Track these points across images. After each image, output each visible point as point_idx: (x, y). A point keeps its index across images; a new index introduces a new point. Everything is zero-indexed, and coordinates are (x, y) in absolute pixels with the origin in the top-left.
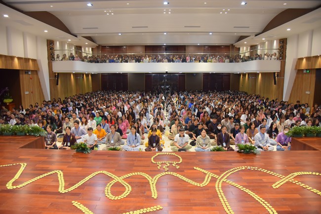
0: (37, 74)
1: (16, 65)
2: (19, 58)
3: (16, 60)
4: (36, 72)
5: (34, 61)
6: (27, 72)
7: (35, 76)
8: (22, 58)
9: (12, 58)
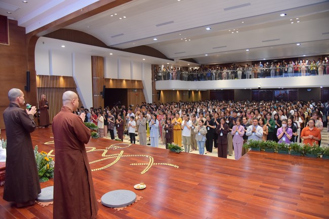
0: (142, 91)
1: (124, 85)
2: (126, 80)
3: (124, 82)
4: (141, 90)
5: (139, 81)
6: (133, 89)
7: (141, 93)
8: (129, 80)
9: (121, 80)
